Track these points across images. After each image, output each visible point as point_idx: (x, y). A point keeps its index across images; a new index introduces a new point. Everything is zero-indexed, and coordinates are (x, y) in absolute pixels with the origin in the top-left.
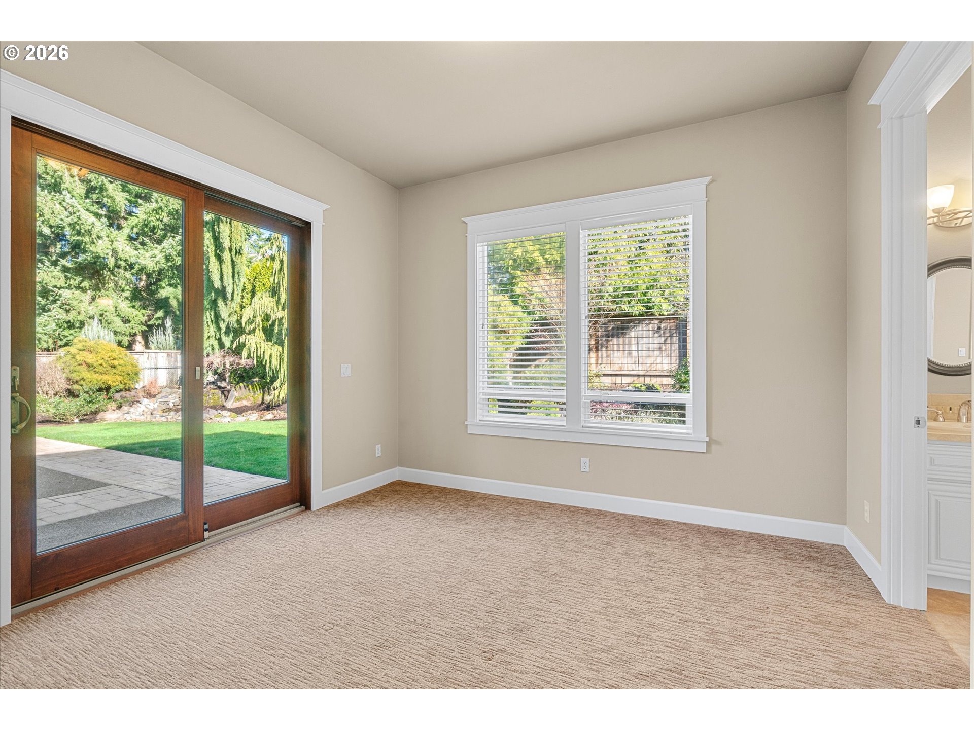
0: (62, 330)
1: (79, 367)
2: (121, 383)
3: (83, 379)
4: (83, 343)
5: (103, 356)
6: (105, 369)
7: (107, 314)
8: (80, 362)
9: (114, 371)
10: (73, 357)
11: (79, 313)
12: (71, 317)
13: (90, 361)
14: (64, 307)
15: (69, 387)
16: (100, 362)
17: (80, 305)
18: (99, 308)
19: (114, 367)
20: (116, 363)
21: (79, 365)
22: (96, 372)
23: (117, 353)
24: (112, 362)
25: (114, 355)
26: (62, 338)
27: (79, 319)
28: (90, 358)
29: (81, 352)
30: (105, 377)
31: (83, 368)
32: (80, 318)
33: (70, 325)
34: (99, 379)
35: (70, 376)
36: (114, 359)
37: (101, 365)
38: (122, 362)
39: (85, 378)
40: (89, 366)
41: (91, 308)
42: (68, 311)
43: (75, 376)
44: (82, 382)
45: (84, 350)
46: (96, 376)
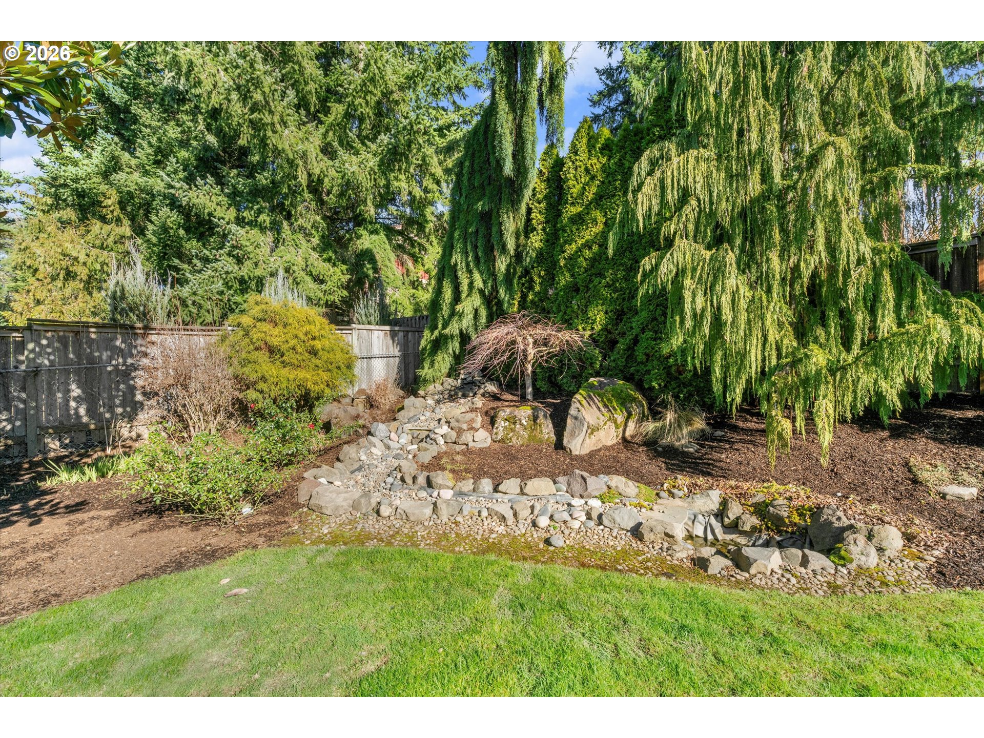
0: (232, 292)
1: (257, 353)
2: (328, 385)
3: (264, 379)
4: (263, 306)
5: (296, 332)
6: (300, 358)
7: (295, 268)
8: (259, 343)
9: (315, 361)
10: (247, 334)
11: (256, 264)
12: (245, 271)
13: (275, 341)
14: (234, 253)
15: (241, 396)
16: (293, 342)
17: (258, 251)
18: (284, 259)
19: (314, 352)
20: (318, 344)
21: (257, 349)
22: (284, 364)
23: (318, 327)
24: (312, 343)
25: (315, 330)
26: (234, 306)
27: (256, 274)
28: (276, 336)
29: (259, 324)
30: (302, 374)
31: (262, 356)
32: (258, 272)
33: (244, 285)
34: (291, 377)
35: (240, 371)
36: (314, 338)
37: (294, 348)
38: (326, 343)
39: (267, 376)
40: (272, 350)
41: (272, 260)
42: (239, 261)
43: (249, 373)
44: (261, 386)
45: (265, 320)
46: (284, 372)
